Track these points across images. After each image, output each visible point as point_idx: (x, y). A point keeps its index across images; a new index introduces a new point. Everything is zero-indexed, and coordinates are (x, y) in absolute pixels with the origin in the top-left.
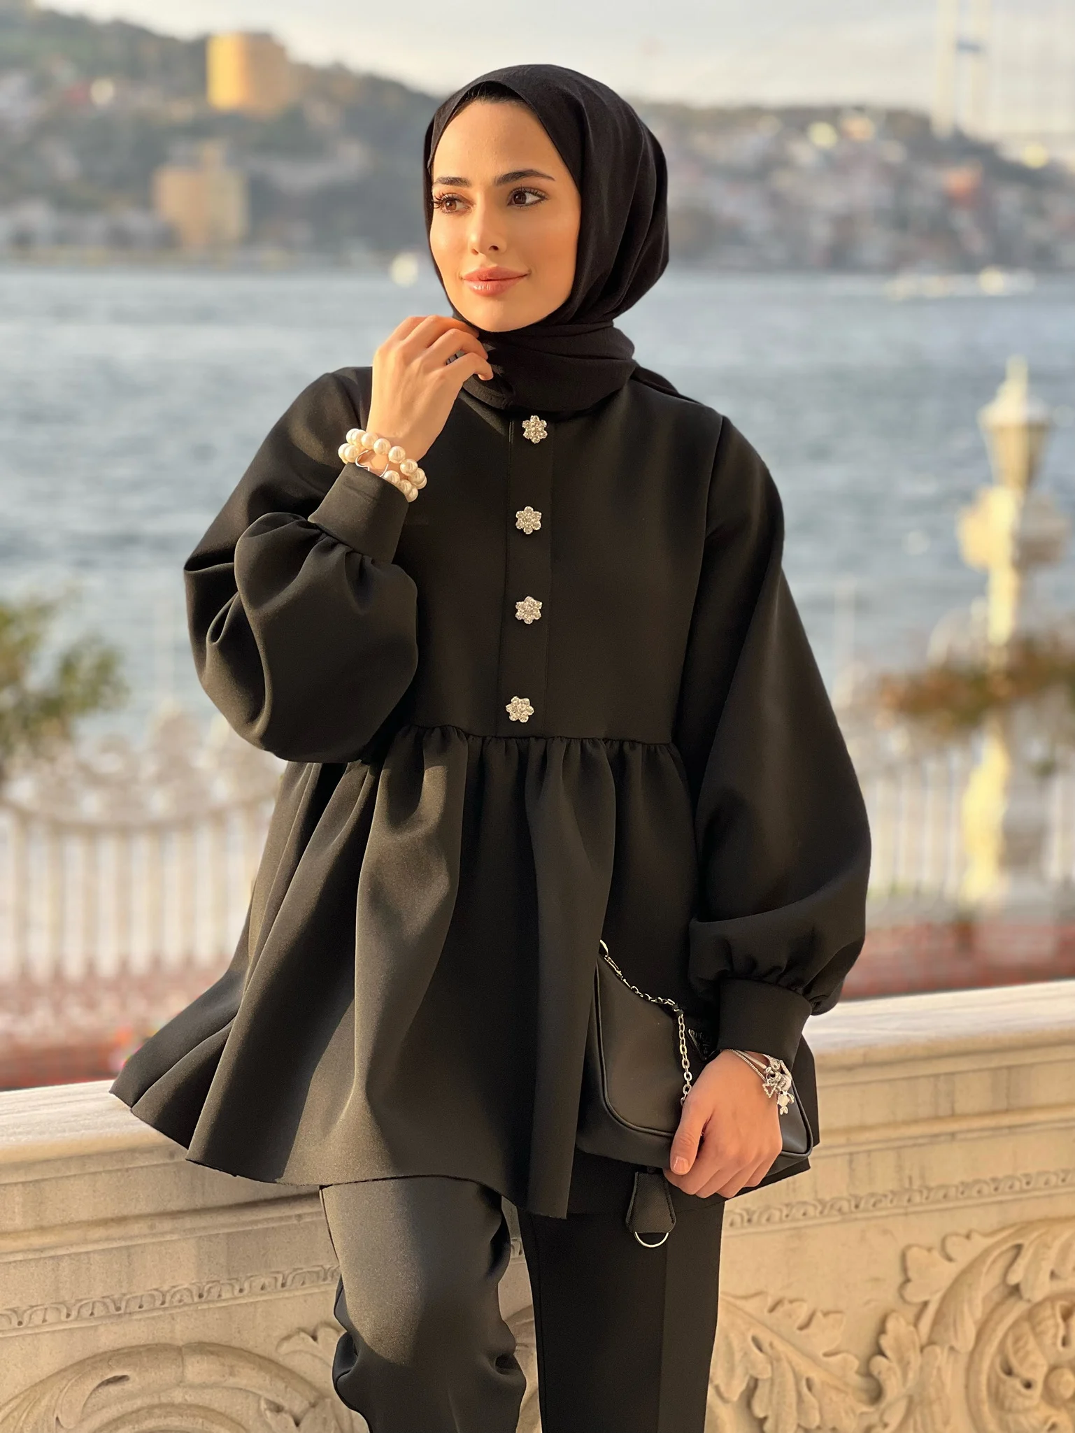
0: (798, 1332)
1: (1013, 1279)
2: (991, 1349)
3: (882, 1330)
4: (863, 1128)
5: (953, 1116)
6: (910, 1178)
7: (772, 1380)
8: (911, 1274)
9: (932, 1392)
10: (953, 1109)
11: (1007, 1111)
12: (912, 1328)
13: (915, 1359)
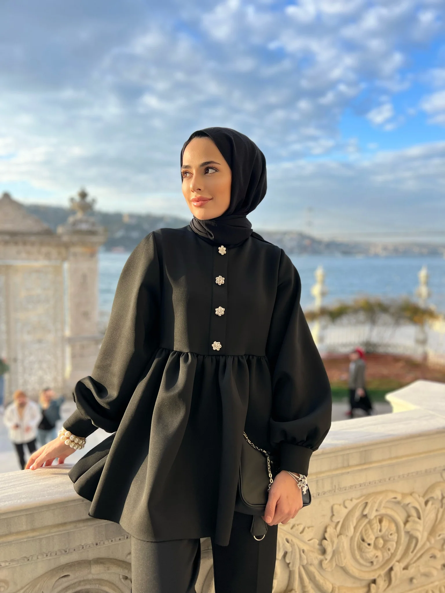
0: (300, 535)
1: (365, 513)
2: (358, 534)
3: (325, 531)
4: (321, 472)
5: (349, 466)
6: (335, 486)
7: (292, 552)
8: (335, 513)
9: (341, 549)
10: (348, 464)
11: (364, 464)
12: (335, 530)
13: (336, 540)
